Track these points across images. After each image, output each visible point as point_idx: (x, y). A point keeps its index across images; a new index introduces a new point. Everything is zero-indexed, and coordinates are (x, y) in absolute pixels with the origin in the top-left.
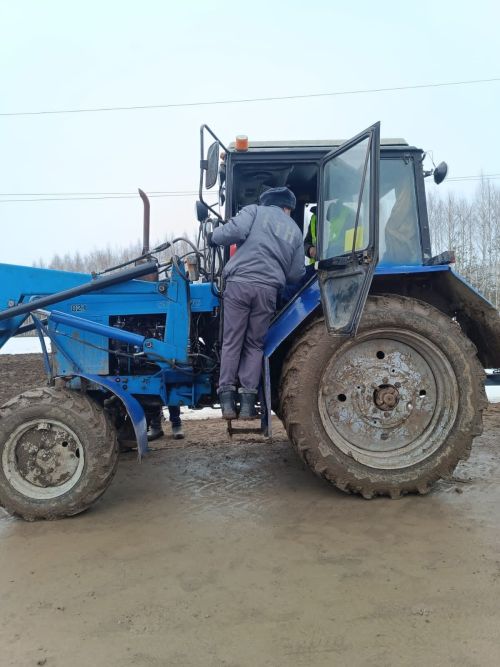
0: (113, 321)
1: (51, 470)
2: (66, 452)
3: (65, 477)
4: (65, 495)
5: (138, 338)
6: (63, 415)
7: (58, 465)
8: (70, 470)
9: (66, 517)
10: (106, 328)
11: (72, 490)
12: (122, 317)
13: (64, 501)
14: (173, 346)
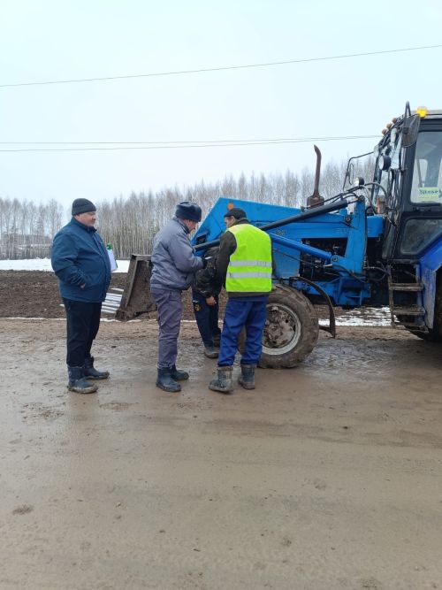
0: (304, 241)
1: (277, 337)
2: (287, 326)
3: (285, 343)
4: (287, 354)
5: (327, 254)
6: (290, 302)
7: (282, 334)
8: (289, 339)
9: (287, 368)
10: (301, 245)
11: (292, 351)
12: (309, 239)
13: (287, 357)
14: (353, 260)
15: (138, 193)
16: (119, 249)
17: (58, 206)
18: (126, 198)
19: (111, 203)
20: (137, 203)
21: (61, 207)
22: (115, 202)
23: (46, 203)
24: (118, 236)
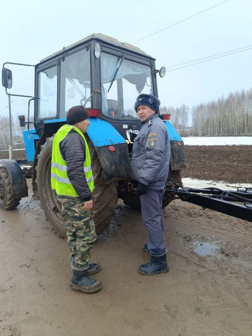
15: (234, 93)
16: (220, 130)
17: (186, 107)
18: (226, 97)
19: (216, 102)
20: (233, 99)
21: (188, 108)
22: (219, 100)
23: (179, 107)
24: (220, 122)
